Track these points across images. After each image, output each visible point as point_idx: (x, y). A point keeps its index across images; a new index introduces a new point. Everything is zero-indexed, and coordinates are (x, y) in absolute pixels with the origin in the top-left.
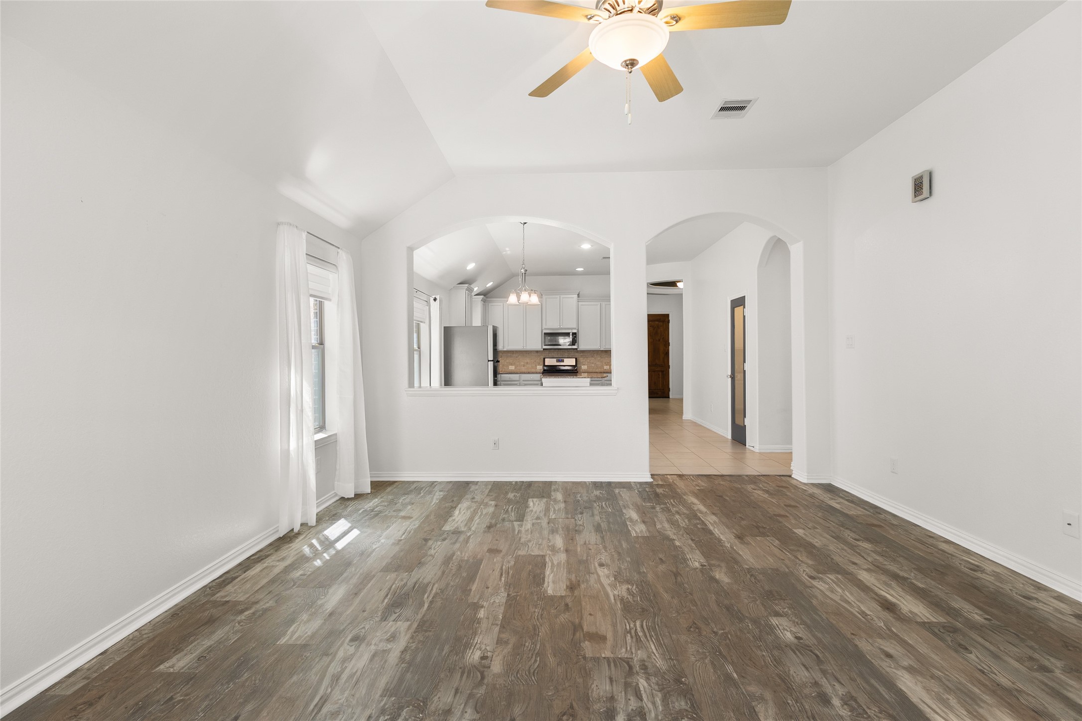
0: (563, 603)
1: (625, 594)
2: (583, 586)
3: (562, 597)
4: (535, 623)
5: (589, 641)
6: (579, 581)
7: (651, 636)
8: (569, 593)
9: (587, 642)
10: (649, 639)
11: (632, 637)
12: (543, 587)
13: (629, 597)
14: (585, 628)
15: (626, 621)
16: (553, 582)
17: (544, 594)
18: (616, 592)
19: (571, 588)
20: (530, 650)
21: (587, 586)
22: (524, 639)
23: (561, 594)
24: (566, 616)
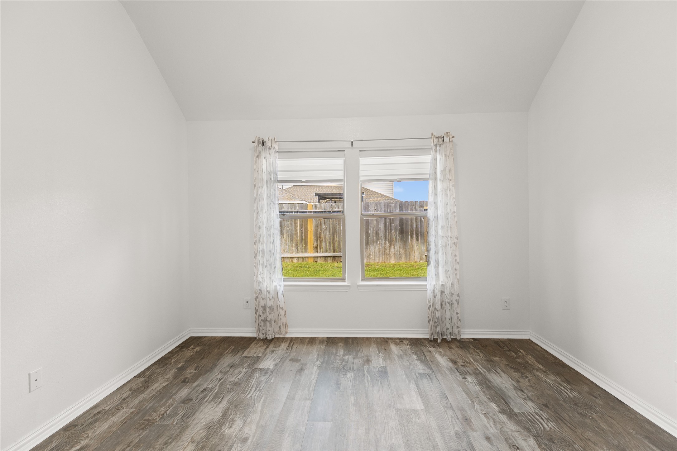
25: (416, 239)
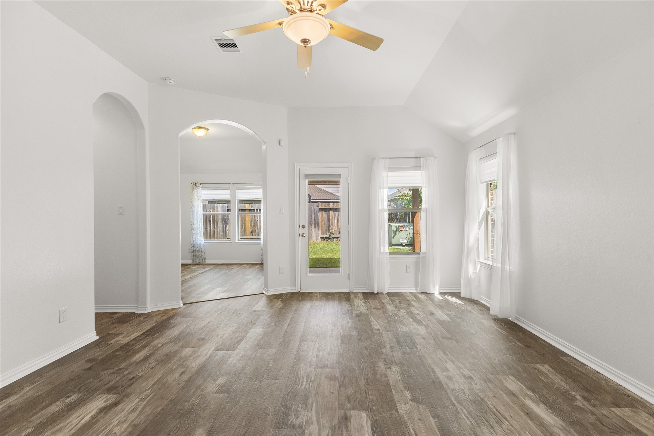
0: (352, 403)
1: (302, 412)
2: (336, 421)
3: (354, 409)
4: (369, 387)
5: (336, 376)
6: (339, 428)
7: (299, 379)
8: (348, 412)
9: (337, 375)
10: (301, 378)
11: (311, 378)
12: (371, 420)
13: (300, 409)
14: (337, 384)
15: (310, 389)
16: (363, 427)
17: (368, 412)
18: (309, 414)
19: (346, 419)
20: (367, 372)
21: (332, 420)
22: (372, 377)
23: (355, 412)
24: (349, 392)
25: (314, 227)
